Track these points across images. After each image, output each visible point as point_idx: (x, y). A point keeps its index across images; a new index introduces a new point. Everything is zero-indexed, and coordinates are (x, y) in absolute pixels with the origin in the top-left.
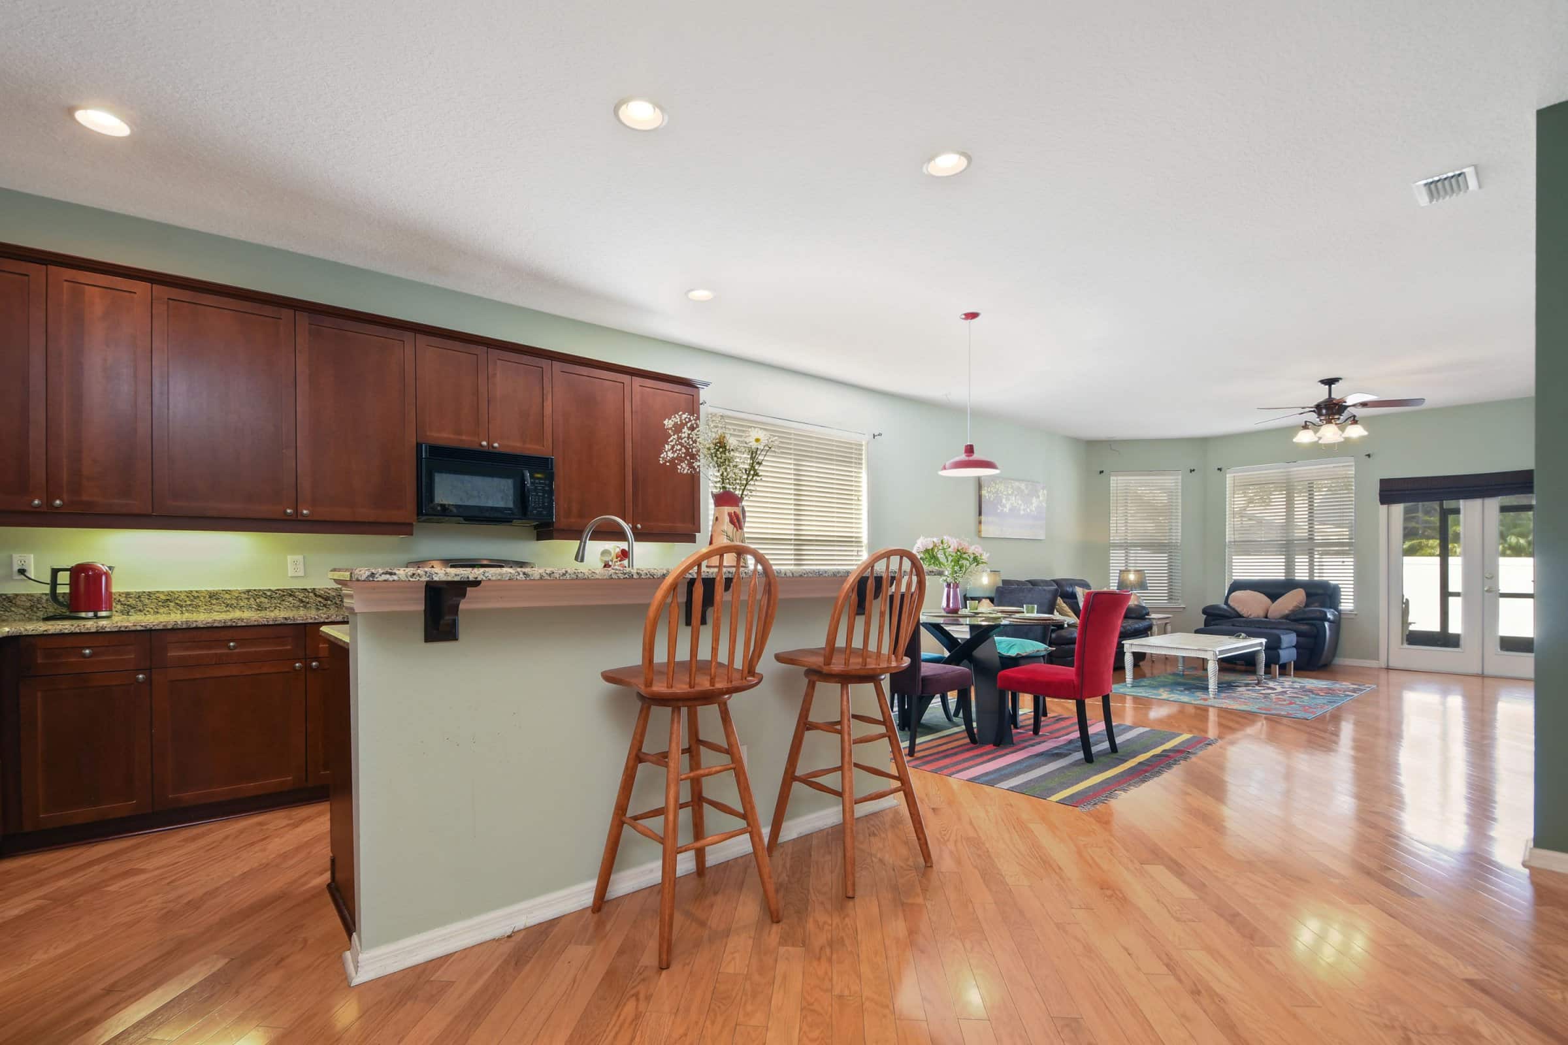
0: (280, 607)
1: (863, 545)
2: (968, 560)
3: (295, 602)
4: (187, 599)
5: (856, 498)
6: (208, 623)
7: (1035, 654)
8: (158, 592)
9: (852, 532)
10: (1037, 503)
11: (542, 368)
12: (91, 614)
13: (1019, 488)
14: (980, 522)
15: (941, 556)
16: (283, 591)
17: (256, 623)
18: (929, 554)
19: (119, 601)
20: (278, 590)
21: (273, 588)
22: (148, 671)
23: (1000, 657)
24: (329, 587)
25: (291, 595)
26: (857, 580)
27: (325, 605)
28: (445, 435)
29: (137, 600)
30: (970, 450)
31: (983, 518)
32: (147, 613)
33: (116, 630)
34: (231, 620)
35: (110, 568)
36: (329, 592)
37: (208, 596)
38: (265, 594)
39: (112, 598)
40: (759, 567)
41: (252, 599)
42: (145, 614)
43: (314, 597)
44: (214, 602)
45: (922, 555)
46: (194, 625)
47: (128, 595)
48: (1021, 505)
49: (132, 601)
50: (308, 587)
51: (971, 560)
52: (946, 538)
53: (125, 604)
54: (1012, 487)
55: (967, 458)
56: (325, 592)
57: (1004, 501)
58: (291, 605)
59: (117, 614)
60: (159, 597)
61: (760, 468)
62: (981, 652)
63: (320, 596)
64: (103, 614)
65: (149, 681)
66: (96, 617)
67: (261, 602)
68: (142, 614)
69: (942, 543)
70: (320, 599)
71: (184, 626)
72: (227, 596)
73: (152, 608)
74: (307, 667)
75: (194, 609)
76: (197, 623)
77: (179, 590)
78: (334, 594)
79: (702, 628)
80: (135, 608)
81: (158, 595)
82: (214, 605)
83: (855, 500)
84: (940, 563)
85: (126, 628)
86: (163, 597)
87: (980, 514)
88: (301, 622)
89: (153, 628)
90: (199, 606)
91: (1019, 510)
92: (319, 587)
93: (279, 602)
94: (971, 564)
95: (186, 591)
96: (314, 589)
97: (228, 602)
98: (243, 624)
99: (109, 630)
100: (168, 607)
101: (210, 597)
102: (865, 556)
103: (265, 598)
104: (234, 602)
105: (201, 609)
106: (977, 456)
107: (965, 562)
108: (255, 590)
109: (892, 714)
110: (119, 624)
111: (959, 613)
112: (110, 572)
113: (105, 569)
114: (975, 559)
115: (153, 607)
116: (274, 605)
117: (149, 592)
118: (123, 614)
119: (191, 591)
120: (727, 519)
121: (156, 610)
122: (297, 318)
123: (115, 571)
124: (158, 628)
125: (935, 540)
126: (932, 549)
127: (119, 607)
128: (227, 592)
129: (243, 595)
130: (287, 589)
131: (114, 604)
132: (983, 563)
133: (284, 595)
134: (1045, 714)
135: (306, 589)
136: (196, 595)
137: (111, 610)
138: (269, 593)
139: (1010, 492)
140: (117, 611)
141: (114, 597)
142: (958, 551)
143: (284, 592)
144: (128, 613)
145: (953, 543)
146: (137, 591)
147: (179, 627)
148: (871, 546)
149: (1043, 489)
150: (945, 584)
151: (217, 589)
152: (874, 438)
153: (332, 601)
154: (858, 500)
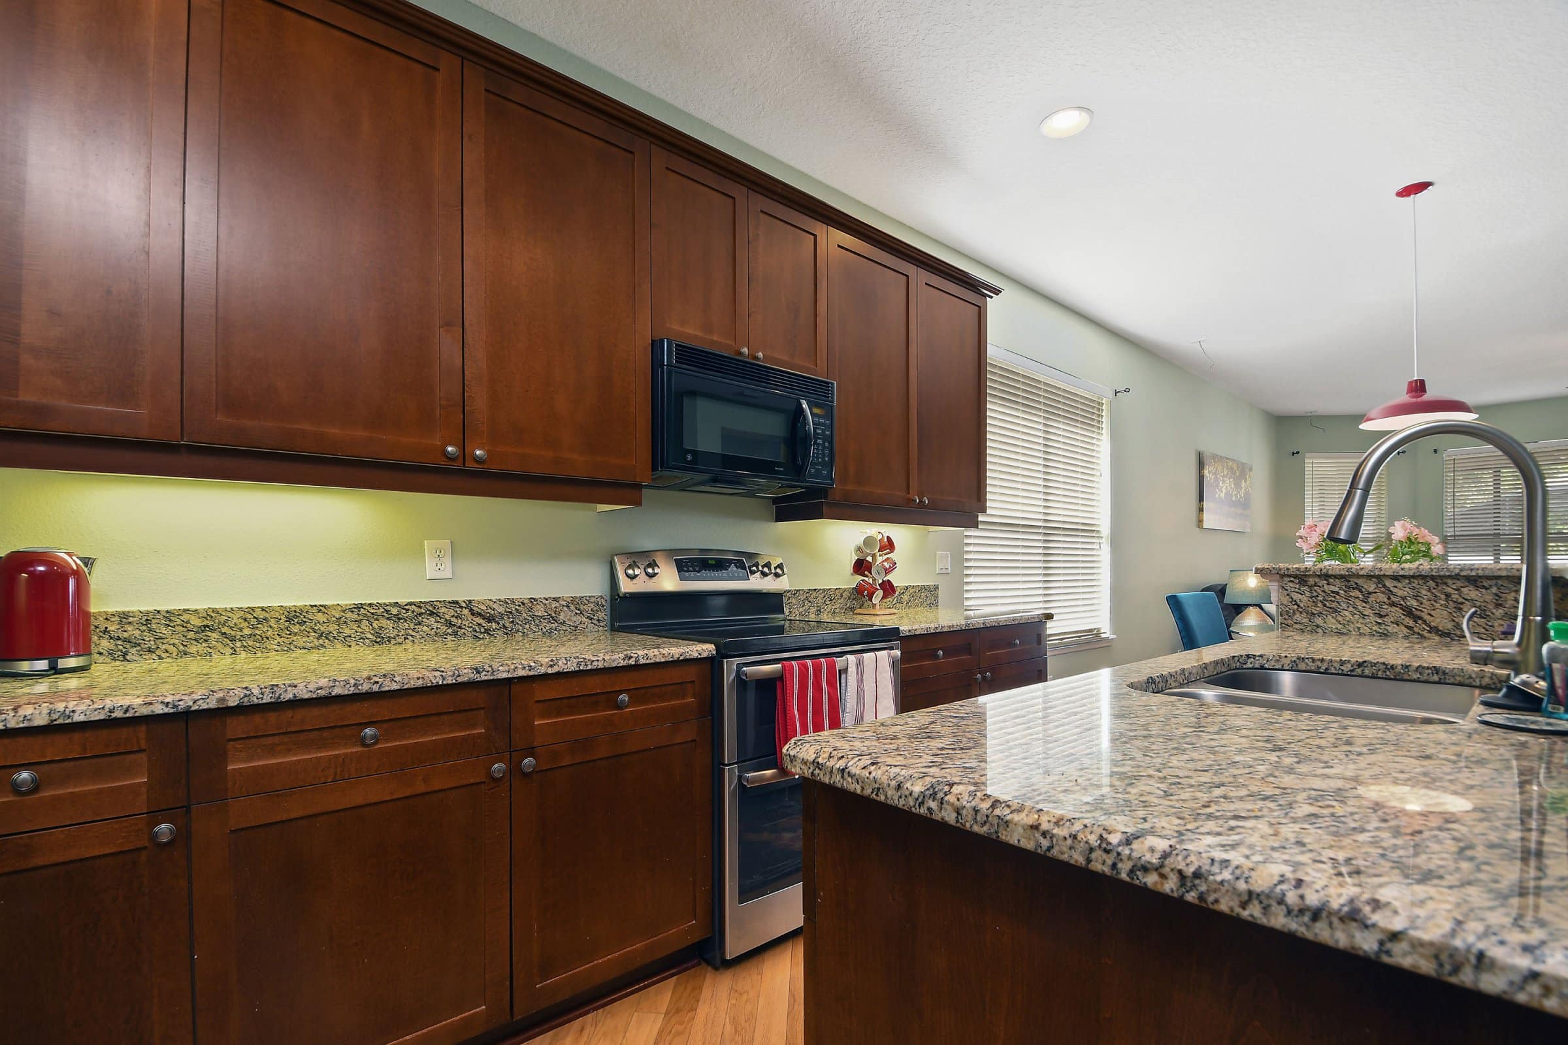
0: (412, 636)
1: (1103, 536)
3: (439, 625)
4: (245, 624)
6: (321, 688)
8: (185, 610)
9: (1094, 519)
10: (1245, 488)
11: (815, 236)
12: (42, 665)
13: (1232, 468)
14: (1201, 510)
16: (418, 605)
17: (420, 683)
19: (106, 631)
20: (411, 604)
21: (403, 600)
22: (180, 812)
24: (494, 599)
25: (432, 614)
27: (487, 631)
28: (690, 331)
29: (144, 628)
30: (1419, 387)
31: (1205, 504)
32: (163, 655)
33: (102, 717)
34: (369, 678)
35: (88, 562)
36: (495, 606)
37: (284, 619)
38: (387, 611)
39: (89, 625)
41: (365, 622)
42: (160, 658)
43: (470, 617)
44: (295, 629)
46: (289, 696)
47: (124, 617)
48: (1233, 489)
49: (132, 631)
50: (460, 599)
53: (119, 638)
54: (1227, 467)
56: (488, 607)
57: (1221, 484)
58: (433, 632)
59: (101, 659)
60: (188, 622)
63: (479, 615)
64: (72, 662)
65: (182, 837)
66: (54, 670)
67: (381, 628)
68: (154, 656)
70: (479, 620)
71: (267, 699)
72: (321, 617)
73: (174, 645)
74: (515, 769)
75: (258, 645)
76: (295, 691)
77: (229, 606)
78: (501, 610)
80: (139, 645)
81: (185, 617)
82: (296, 634)
85: (126, 711)
86: (196, 622)
87: (1201, 499)
88: (505, 675)
89: (195, 708)
90: (267, 638)
91: (1232, 495)
92: (481, 598)
93: (412, 626)
95: (241, 609)
96: (470, 601)
97: (322, 629)
98: (395, 687)
99: (82, 718)
100: (206, 641)
101: (289, 620)
103: (388, 619)
104: (333, 628)
105: (272, 645)
106: (1431, 394)
108: (370, 605)
110: (109, 703)
112: (86, 569)
113: (73, 563)
115: (176, 642)
116: (403, 632)
117: (167, 612)
118: (114, 659)
119: (253, 609)
121: (182, 648)
122: (465, 71)
123: (97, 568)
124: (205, 706)
127: (105, 644)
128: (322, 608)
129: (349, 615)
130: (425, 602)
131: (95, 638)
133: (420, 614)
135: (457, 602)
136: (262, 615)
137: (87, 653)
138: (394, 611)
139: (1225, 473)
140: (101, 654)
141: (94, 622)
143: (420, 607)
144: (125, 655)
146: (143, 609)
147: (256, 701)
149: (1250, 470)
151: (300, 603)
152: (1116, 394)
153: (498, 624)
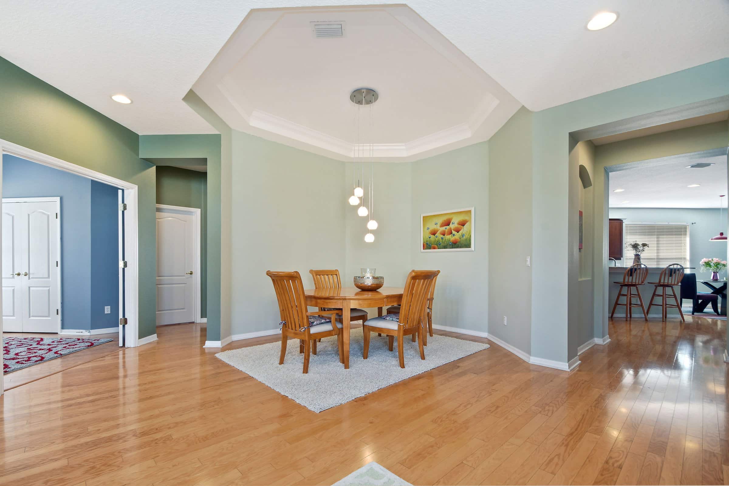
1: (687, 260)
9: (682, 256)
15: (711, 264)
18: (706, 263)
30: (721, 234)
40: (645, 267)
51: (722, 265)
69: (712, 260)
79: (630, 277)
83: (683, 245)
84: (711, 266)
107: (719, 266)
111: (718, 280)
120: (637, 258)
142: (716, 262)
150: (713, 272)
152: (693, 224)
154: (685, 245)
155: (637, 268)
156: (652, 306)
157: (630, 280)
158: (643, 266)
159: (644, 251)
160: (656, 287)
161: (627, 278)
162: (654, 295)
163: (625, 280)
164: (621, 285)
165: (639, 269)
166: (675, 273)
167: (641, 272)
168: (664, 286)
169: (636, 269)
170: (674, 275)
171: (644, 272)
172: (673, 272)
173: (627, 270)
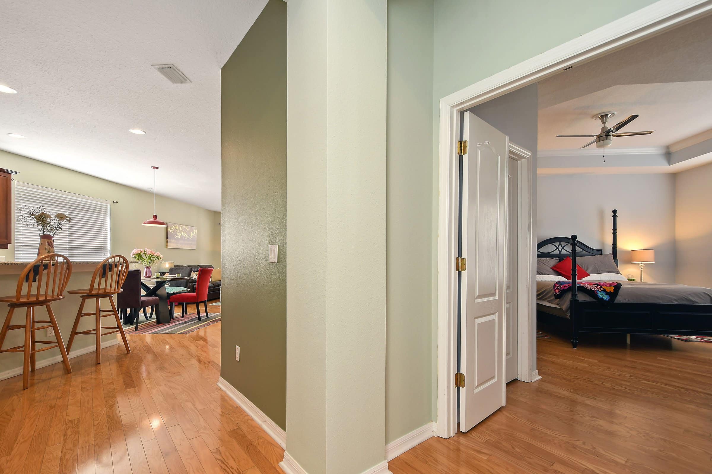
1: (108, 250)
2: (154, 258)
5: (104, 229)
7: (181, 292)
9: (102, 245)
10: (194, 234)
13: (185, 228)
14: (167, 242)
15: (143, 256)
18: (138, 255)
23: (167, 293)
26: (103, 264)
30: (155, 217)
31: (168, 240)
40: (65, 261)
45: (135, 256)
48: (186, 235)
51: (156, 258)
52: (146, 249)
54: (182, 228)
55: (154, 220)
57: (178, 233)
61: (62, 227)
62: (160, 292)
69: (144, 251)
79: (33, 283)
83: (104, 230)
84: (143, 259)
87: (167, 238)
91: (185, 237)
94: (156, 259)
102: (109, 255)
106: (158, 220)
107: (153, 259)
109: (121, 321)
111: (151, 278)
114: (157, 257)
120: (47, 243)
125: (141, 250)
126: (140, 253)
132: (160, 259)
134: (186, 313)
139: (181, 230)
142: (150, 254)
145: (148, 251)
148: (112, 251)
149: (195, 229)
150: (145, 267)
152: (114, 203)
154: (105, 230)
155: (50, 262)
156: (76, 337)
157: (34, 291)
158: (60, 260)
159: (60, 228)
160: (84, 298)
161: (25, 285)
162: (80, 314)
163: (20, 292)
164: (9, 305)
165: (53, 265)
166: (110, 270)
167: (59, 271)
168: (98, 296)
169: (46, 267)
170: (110, 274)
171: (64, 271)
172: (108, 269)
173: (26, 270)
